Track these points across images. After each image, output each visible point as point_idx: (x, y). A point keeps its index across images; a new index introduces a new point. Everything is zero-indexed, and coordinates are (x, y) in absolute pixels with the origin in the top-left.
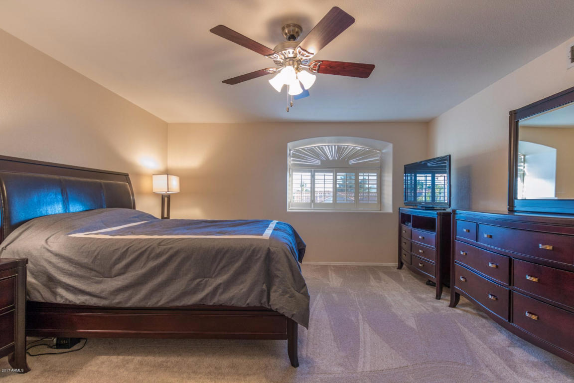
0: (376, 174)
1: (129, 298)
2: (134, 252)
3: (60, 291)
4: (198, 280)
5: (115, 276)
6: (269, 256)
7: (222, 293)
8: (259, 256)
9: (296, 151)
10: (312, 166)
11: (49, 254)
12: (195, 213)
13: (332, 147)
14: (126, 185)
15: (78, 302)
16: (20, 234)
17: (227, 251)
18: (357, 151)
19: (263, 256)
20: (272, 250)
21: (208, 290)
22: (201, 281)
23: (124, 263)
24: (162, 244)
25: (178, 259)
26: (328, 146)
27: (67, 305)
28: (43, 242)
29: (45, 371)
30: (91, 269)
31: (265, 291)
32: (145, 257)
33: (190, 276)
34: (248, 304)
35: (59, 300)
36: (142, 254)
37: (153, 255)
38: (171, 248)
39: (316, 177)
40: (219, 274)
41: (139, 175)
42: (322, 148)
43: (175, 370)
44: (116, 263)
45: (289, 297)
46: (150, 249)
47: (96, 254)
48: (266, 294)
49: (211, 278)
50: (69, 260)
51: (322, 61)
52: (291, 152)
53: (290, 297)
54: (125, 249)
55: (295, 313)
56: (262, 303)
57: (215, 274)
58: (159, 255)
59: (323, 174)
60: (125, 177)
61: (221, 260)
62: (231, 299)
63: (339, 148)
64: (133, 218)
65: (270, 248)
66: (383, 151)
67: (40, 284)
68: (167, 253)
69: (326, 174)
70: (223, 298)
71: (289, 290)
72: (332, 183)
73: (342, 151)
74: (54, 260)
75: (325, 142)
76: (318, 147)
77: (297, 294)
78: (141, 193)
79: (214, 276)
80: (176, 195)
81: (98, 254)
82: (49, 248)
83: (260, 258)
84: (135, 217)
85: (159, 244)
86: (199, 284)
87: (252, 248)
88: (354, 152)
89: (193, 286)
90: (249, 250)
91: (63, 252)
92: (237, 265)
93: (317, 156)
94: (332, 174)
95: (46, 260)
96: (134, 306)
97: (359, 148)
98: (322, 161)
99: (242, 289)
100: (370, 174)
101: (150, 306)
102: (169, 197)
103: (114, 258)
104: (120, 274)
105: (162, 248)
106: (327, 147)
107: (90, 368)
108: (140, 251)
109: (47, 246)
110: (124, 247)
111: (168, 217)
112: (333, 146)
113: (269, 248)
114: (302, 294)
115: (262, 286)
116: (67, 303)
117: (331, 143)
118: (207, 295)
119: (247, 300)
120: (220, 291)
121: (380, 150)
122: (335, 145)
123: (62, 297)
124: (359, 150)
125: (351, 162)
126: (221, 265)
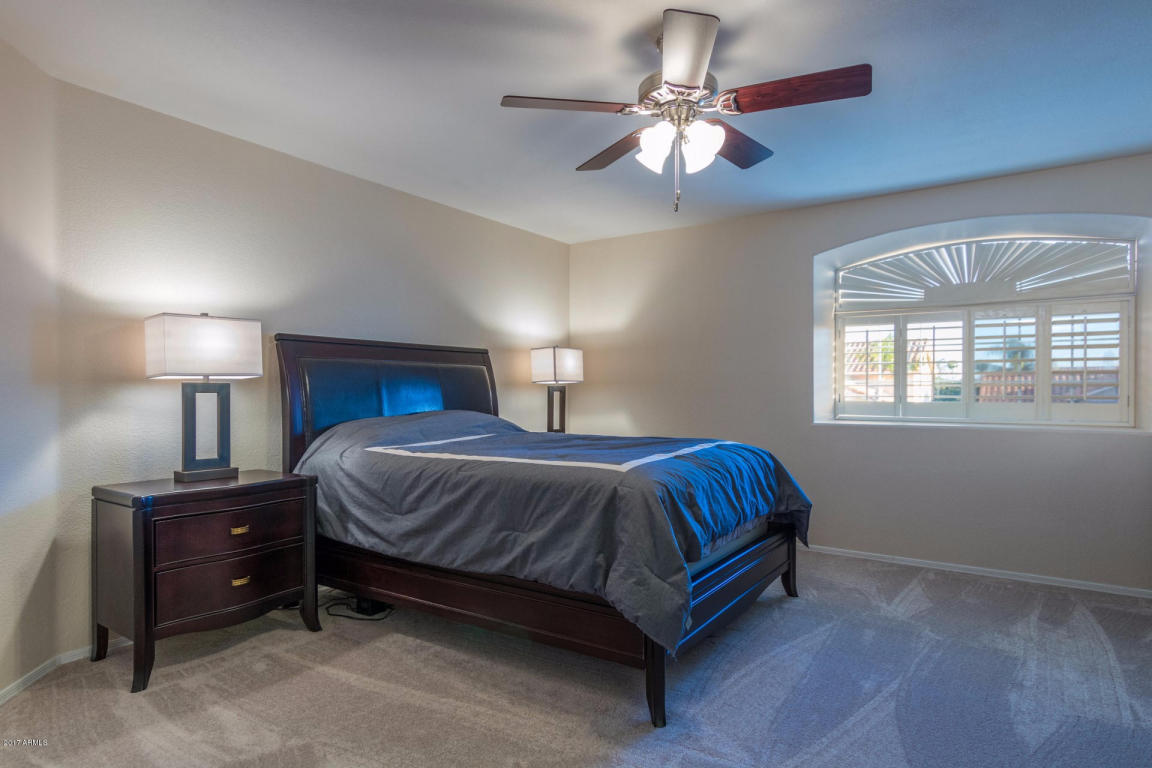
0: (1116, 316)
1: (420, 549)
2: (429, 478)
3: (352, 527)
4: (504, 533)
5: (406, 513)
6: (613, 505)
7: (536, 560)
8: (596, 500)
9: (855, 271)
10: (900, 307)
11: (342, 473)
12: (617, 423)
13: (959, 251)
14: (482, 370)
15: (367, 546)
16: (322, 444)
17: (548, 488)
18: (1046, 252)
19: (603, 502)
20: (622, 491)
21: (518, 550)
22: (507, 536)
23: (416, 494)
24: (463, 469)
25: (479, 495)
26: (948, 248)
27: (356, 547)
28: (338, 457)
29: (334, 634)
30: (383, 501)
31: (600, 566)
32: (439, 488)
33: (492, 525)
34: (571, 586)
35: (350, 541)
36: (436, 482)
37: (448, 485)
38: (471, 476)
39: (911, 335)
40: (534, 527)
41: (509, 350)
42: (930, 255)
43: (472, 675)
44: (406, 495)
45: (635, 583)
46: (445, 476)
47: (386, 477)
48: (601, 572)
49: (523, 531)
50: (359, 484)
51: (736, 91)
52: (841, 274)
53: (638, 583)
54: (418, 473)
55: (639, 614)
56: (596, 590)
57: (528, 527)
58: (456, 486)
59: (931, 325)
60: (482, 356)
61: (540, 500)
62: (547, 572)
63: (981, 249)
64: (474, 427)
65: (619, 488)
66: (1142, 242)
67: (333, 515)
68: (467, 482)
69: (937, 325)
70: (535, 569)
71: (637, 570)
72: (960, 347)
73: (993, 256)
74: (346, 482)
75: (938, 239)
76: (918, 254)
77: (655, 581)
78: (513, 384)
79: (527, 529)
80: (574, 386)
81: (389, 477)
82: (341, 464)
83: (597, 504)
84: (479, 426)
85: (459, 469)
86: (504, 541)
87: (588, 486)
88: (1032, 255)
89: (497, 540)
90: (584, 487)
91: (354, 472)
92: (560, 515)
93: (913, 277)
94: (960, 324)
95: (338, 481)
96: (425, 562)
97: (1054, 242)
98: (928, 290)
99: (564, 558)
100: (1090, 317)
101: (445, 566)
102: (562, 390)
103: (406, 485)
104: (411, 511)
105: (462, 474)
106: (943, 250)
107: (378, 644)
108: (433, 478)
109: (340, 462)
110: (417, 470)
111: (562, 429)
112: (964, 247)
113: (615, 488)
114: (669, 584)
115: (597, 557)
116: (357, 545)
117: (959, 237)
118: (515, 560)
119: (570, 579)
120: (533, 555)
121: (1132, 241)
122: (969, 245)
123: (353, 535)
124: (1053, 247)
125: (1025, 285)
126: (538, 511)
